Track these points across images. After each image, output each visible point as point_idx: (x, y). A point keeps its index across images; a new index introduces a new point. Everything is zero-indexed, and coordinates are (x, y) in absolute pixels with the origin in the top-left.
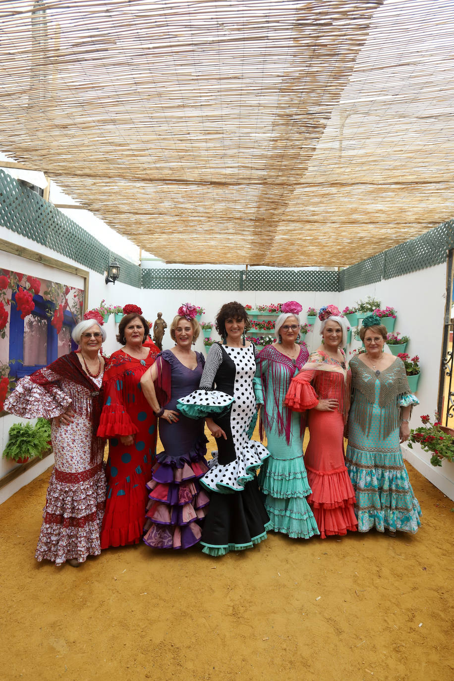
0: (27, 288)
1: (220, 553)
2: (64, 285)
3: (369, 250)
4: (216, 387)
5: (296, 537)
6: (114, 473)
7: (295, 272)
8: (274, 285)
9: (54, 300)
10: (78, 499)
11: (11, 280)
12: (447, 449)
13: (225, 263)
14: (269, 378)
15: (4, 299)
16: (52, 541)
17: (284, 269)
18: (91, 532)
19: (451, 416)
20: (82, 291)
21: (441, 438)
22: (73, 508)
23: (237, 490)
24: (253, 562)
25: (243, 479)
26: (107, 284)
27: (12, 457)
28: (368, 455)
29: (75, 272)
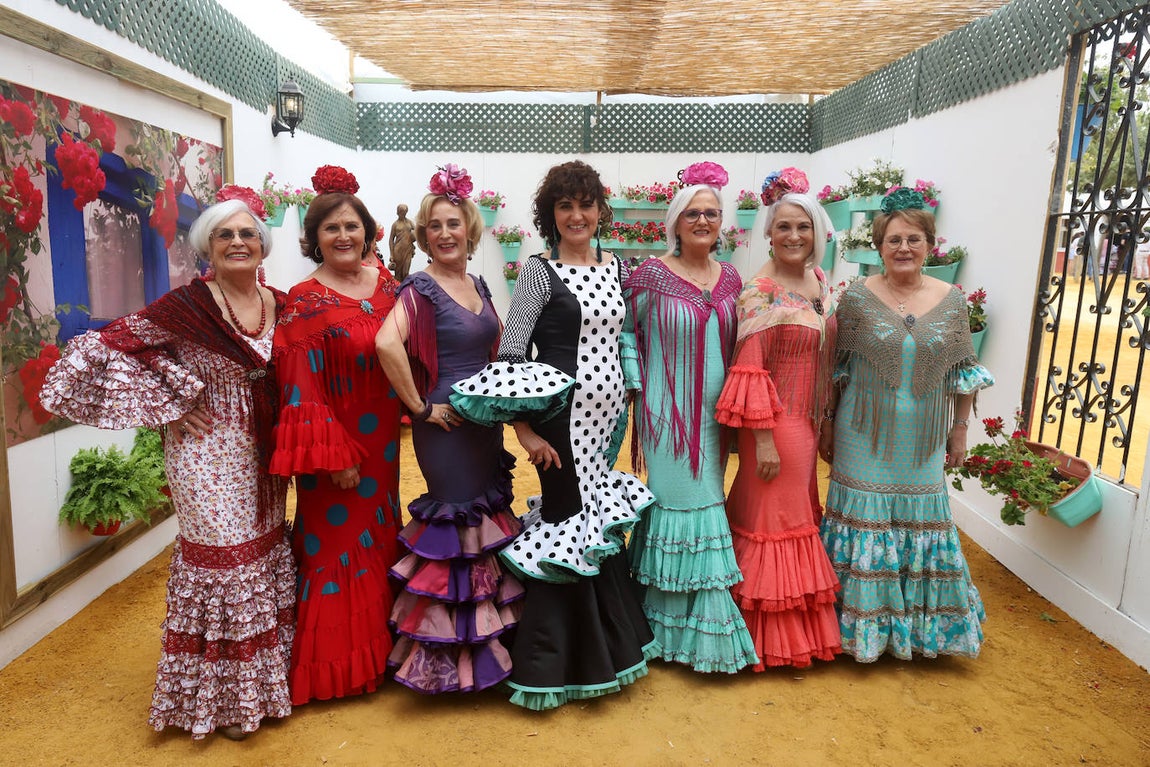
0: (83, 137)
1: (547, 704)
2: (173, 133)
3: (882, 48)
4: (535, 353)
5: (709, 671)
6: (312, 547)
7: (709, 108)
8: (661, 140)
9: (152, 167)
10: (235, 601)
11: (39, 114)
12: (1039, 488)
13: (548, 87)
14: (652, 334)
15: (28, 158)
16: (185, 689)
17: (683, 100)
18: (267, 670)
19: (1050, 419)
20: (217, 149)
21: (1027, 464)
22: (225, 621)
23: (584, 574)
24: (617, 722)
25: (596, 552)
26: (275, 136)
27: (82, 521)
28: (880, 502)
29: (197, 103)
